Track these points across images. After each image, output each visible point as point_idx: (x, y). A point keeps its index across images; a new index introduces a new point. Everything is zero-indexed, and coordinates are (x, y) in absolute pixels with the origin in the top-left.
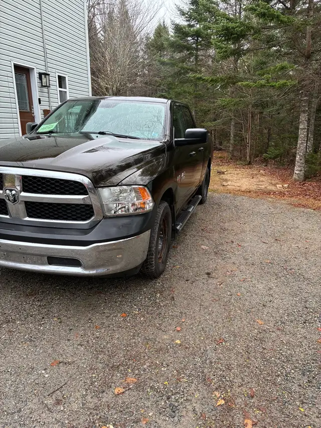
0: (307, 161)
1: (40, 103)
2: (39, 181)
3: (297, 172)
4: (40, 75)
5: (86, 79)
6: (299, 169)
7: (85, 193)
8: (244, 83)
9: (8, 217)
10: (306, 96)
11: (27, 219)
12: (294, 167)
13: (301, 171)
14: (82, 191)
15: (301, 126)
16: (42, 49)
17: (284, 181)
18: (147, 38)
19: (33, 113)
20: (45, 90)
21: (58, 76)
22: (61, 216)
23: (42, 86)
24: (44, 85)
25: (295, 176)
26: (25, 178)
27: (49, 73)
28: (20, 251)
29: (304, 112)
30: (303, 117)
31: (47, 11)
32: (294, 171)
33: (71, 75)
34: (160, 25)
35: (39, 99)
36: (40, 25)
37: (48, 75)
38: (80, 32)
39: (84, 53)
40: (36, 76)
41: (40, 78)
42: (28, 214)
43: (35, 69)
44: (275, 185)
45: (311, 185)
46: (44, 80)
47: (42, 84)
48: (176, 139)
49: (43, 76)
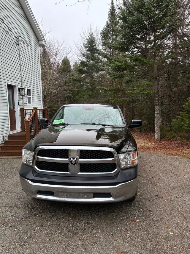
0: (161, 130)
1: (19, 104)
2: (94, 152)
3: (157, 136)
4: (19, 89)
5: (39, 90)
6: (158, 134)
7: (113, 157)
8: (129, 92)
9: (69, 173)
10: (157, 97)
11: (80, 173)
12: (155, 133)
13: (159, 135)
14: (111, 156)
15: (156, 112)
16: (20, 75)
17: (151, 141)
18: (58, 66)
19: (15, 110)
20: (21, 97)
21: (27, 89)
22: (99, 170)
23: (20, 95)
24: (21, 94)
25: (156, 138)
26: (81, 151)
27: (24, 88)
28: (79, 191)
29: (157, 105)
30: (157, 108)
31: (23, 55)
32: (155, 135)
33: (33, 88)
34: (65, 59)
35: (19, 102)
36: (19, 63)
37: (24, 89)
38: (37, 66)
39: (39, 77)
40: (17, 89)
41: (19, 91)
42: (80, 170)
43: (17, 86)
44: (148, 143)
45: (165, 143)
46: (22, 92)
47: (20, 94)
48: (128, 125)
49: (21, 90)
